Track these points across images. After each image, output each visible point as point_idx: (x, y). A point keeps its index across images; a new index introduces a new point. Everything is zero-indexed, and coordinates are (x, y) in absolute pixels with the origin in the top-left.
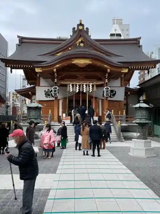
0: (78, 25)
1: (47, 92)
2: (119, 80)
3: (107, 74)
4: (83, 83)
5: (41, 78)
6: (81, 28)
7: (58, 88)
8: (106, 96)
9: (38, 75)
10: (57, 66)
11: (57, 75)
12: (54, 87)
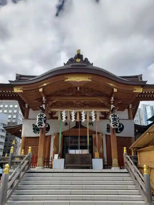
1: (36, 126)
2: (126, 111)
3: (113, 98)
4: (80, 111)
5: (30, 109)
7: (44, 115)
8: (113, 127)
9: (27, 107)
10: (45, 84)
11: (45, 100)
12: (39, 114)
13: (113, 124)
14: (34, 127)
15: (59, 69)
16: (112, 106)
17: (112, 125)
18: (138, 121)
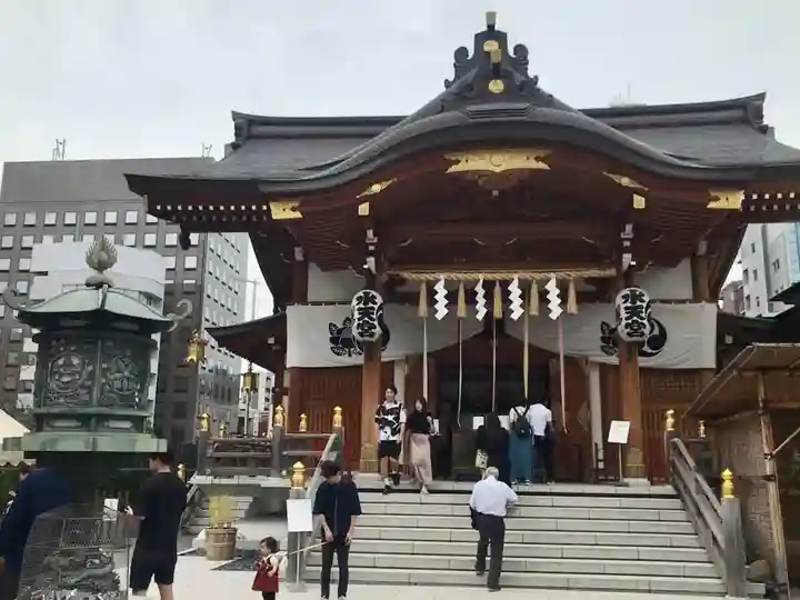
0: (480, 39)
1: (340, 331)
2: (685, 266)
3: (629, 228)
4: (505, 276)
5: (312, 265)
6: (491, 46)
7: (379, 300)
8: (628, 339)
9: (299, 256)
10: (376, 188)
11: (375, 241)
12: (361, 294)
13: (628, 330)
14: (335, 335)
15: (429, 129)
16: (627, 259)
17: (622, 331)
18: (755, 272)
